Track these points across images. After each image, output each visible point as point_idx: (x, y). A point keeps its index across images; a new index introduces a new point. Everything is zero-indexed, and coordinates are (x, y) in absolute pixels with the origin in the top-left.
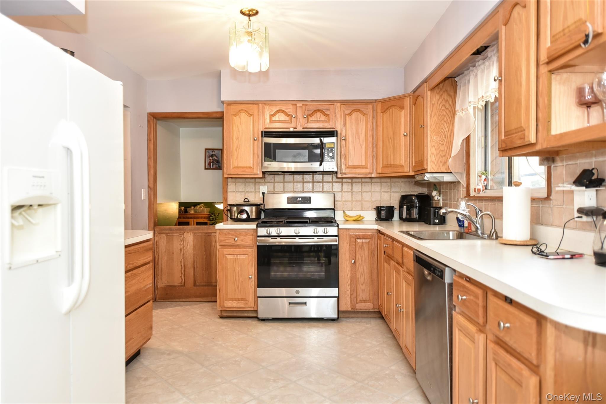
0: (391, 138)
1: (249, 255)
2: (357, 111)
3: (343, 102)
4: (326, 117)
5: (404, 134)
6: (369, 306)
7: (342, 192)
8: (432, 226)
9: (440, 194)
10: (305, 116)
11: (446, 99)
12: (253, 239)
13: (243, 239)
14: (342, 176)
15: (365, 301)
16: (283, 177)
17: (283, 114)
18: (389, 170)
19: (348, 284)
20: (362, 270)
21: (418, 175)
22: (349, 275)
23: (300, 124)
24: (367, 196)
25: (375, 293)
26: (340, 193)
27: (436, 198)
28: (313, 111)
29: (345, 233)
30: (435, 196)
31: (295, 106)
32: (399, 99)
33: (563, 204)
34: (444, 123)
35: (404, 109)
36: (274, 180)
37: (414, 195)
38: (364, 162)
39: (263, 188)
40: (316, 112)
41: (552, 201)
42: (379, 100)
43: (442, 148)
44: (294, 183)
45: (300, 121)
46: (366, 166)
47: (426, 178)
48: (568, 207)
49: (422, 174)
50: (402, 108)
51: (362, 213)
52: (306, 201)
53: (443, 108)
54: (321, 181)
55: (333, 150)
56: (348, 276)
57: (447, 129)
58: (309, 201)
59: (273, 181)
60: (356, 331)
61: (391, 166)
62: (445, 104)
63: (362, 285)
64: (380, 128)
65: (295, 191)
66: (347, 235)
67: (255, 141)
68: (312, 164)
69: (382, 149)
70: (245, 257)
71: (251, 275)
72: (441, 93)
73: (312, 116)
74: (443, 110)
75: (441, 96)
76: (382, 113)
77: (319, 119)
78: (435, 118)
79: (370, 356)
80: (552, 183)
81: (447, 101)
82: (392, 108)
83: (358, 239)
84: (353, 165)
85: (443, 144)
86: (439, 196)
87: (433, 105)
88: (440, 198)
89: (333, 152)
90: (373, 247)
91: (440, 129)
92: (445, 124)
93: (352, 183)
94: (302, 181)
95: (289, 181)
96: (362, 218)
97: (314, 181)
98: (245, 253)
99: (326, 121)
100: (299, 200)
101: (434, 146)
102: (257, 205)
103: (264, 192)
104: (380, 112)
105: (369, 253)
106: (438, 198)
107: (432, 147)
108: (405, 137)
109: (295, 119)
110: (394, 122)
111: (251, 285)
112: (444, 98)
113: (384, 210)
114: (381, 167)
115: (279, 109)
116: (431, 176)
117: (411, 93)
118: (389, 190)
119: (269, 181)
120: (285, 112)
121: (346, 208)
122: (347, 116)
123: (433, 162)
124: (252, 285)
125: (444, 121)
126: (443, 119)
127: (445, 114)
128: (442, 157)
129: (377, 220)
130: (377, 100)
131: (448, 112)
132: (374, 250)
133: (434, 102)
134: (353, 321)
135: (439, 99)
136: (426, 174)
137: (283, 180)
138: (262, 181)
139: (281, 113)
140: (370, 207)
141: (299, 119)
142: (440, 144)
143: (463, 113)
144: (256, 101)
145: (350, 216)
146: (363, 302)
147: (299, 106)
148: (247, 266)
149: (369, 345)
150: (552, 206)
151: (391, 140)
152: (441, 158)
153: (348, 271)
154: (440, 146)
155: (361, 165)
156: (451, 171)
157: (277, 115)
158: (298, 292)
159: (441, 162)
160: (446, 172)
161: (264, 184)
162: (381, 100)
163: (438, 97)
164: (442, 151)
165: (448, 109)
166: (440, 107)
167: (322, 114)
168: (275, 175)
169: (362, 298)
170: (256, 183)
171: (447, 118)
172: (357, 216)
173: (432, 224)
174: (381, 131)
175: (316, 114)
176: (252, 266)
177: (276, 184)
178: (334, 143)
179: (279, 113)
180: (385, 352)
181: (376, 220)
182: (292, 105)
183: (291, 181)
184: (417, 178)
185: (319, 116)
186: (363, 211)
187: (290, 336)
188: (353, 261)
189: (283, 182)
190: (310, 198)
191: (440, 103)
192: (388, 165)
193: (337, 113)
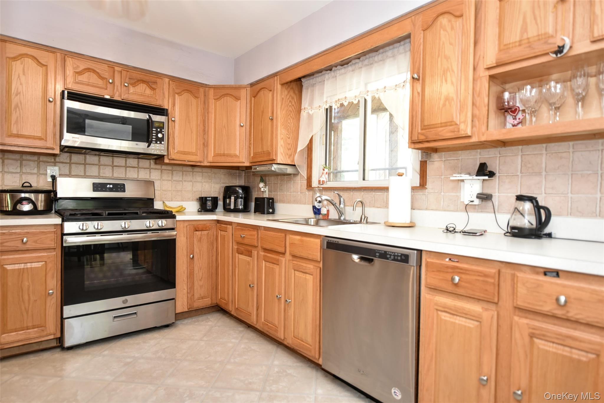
0: (225, 127)
1: (48, 262)
2: (188, 92)
3: (173, 78)
4: (153, 92)
5: (240, 124)
6: (207, 302)
7: (162, 180)
8: (266, 215)
9: (266, 186)
10: (126, 85)
11: (292, 95)
12: (55, 238)
13: (38, 240)
14: (169, 161)
15: (202, 298)
16: (84, 157)
17: (96, 75)
18: (222, 159)
19: (184, 283)
20: (201, 265)
21: (258, 166)
22: (186, 272)
23: (117, 93)
24: (188, 186)
25: (213, 288)
26: (159, 181)
27: (262, 190)
28: (136, 80)
29: (182, 226)
30: (262, 187)
31: (112, 69)
32: (235, 89)
33: (441, 192)
34: (291, 118)
35: (240, 99)
36: (70, 160)
37: (240, 186)
38: (195, 148)
39: (51, 170)
40: (141, 83)
41: (427, 190)
42: (210, 85)
43: (289, 141)
44: (99, 166)
45: (117, 89)
46: (196, 153)
47: (273, 169)
48: (447, 194)
49: (267, 165)
50: (237, 99)
51: (185, 204)
52: (119, 189)
53: (290, 104)
54: (137, 166)
55: (163, 130)
56: (184, 273)
57: (292, 124)
58: (122, 189)
59: (69, 162)
60: (203, 332)
61: (224, 155)
62: (291, 100)
63: (201, 280)
64: (212, 114)
65: (101, 176)
66: (184, 227)
67: (50, 103)
68: (137, 144)
69: (214, 137)
70: (40, 266)
71: (51, 290)
72: (289, 89)
73: (135, 86)
74: (290, 106)
75: (289, 92)
76: (214, 99)
77: (144, 91)
78: (284, 112)
79: (244, 357)
80: (427, 175)
81: (293, 98)
82: (227, 97)
83: (197, 231)
84: (183, 151)
85: (289, 138)
86: (265, 188)
87: (283, 99)
88: (266, 189)
89: (163, 133)
90: (212, 239)
91: (287, 124)
92: (291, 120)
93: (172, 171)
94: (111, 164)
95: (93, 163)
96: (184, 209)
97: (127, 165)
98: (41, 260)
99: (152, 96)
100: (110, 188)
101: (283, 138)
102: (47, 192)
103: (55, 175)
104: (212, 97)
105: (208, 246)
106: (264, 190)
107: (281, 139)
108: (241, 127)
109: (112, 85)
110: (228, 110)
111: (52, 303)
112: (291, 95)
113: (209, 200)
114: (213, 156)
115: (89, 67)
116: (278, 167)
117: (247, 85)
118: (210, 181)
119: (61, 161)
120: (98, 73)
121: (165, 198)
122: (176, 95)
123: (282, 154)
124: (54, 303)
125: (291, 117)
126: (290, 114)
127: (291, 109)
128: (288, 149)
129: (201, 211)
130: (209, 85)
131: (293, 108)
132: (213, 242)
133: (283, 96)
134: (189, 321)
135: (287, 94)
136: (273, 165)
137: (84, 161)
138: (51, 160)
139: (91, 73)
140: (191, 198)
141: (117, 86)
142: (287, 137)
143: (311, 111)
144: (51, 47)
145: (171, 207)
146: (201, 299)
147: (117, 70)
148: (44, 278)
149: (230, 345)
150: (427, 194)
151: (225, 129)
152: (288, 151)
153: (185, 268)
154: (288, 140)
155: (191, 151)
156: (294, 163)
157: (86, 75)
158: (125, 302)
159: (288, 154)
160: (291, 164)
161: (53, 165)
162: (214, 86)
163: (286, 92)
164: (289, 144)
165: (293, 105)
166: (288, 103)
167: (147, 86)
168: (72, 154)
169: (200, 295)
170: (40, 162)
171: (292, 114)
172: (179, 206)
173: (266, 213)
174: (213, 118)
175: (140, 85)
176: (53, 277)
177: (73, 166)
178: (164, 122)
179: (89, 73)
180: (253, 348)
181: (198, 211)
182: (108, 66)
183: (96, 163)
184: (258, 169)
185: (144, 88)
186: (184, 202)
187: (129, 360)
188: (191, 256)
189: (83, 164)
190: (124, 185)
191: (288, 99)
192: (220, 154)
193: (164, 90)
